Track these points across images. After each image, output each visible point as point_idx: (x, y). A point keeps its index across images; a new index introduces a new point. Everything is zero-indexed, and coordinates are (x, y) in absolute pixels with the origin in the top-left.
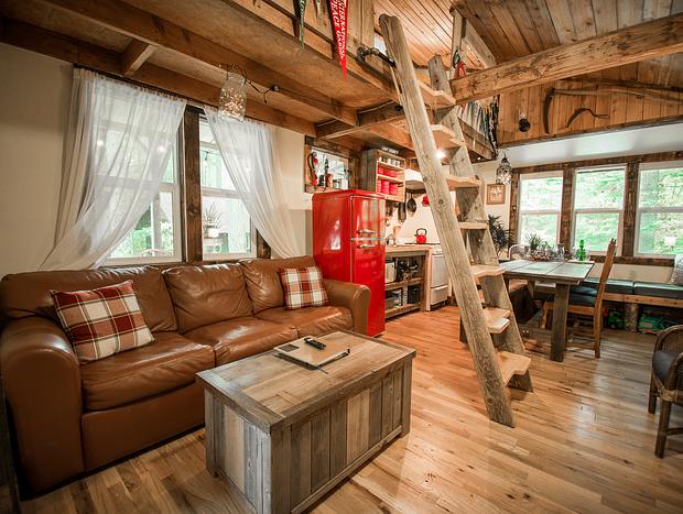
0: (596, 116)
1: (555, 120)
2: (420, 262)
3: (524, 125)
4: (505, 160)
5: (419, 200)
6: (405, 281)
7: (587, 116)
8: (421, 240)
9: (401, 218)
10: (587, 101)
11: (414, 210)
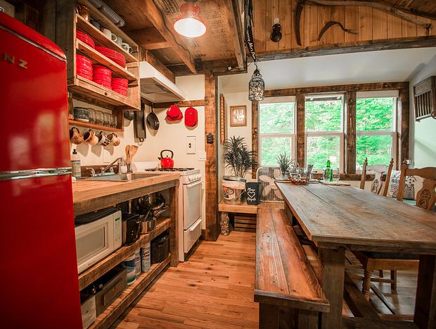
0: (346, 30)
1: (307, 32)
2: (167, 196)
3: (276, 33)
4: (257, 72)
5: (162, 115)
6: (145, 236)
7: (337, 30)
8: (167, 164)
9: (139, 136)
10: (336, 14)
11: (156, 128)
